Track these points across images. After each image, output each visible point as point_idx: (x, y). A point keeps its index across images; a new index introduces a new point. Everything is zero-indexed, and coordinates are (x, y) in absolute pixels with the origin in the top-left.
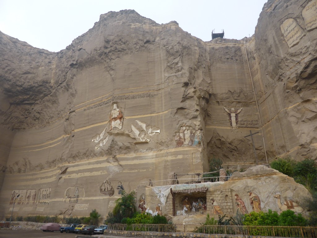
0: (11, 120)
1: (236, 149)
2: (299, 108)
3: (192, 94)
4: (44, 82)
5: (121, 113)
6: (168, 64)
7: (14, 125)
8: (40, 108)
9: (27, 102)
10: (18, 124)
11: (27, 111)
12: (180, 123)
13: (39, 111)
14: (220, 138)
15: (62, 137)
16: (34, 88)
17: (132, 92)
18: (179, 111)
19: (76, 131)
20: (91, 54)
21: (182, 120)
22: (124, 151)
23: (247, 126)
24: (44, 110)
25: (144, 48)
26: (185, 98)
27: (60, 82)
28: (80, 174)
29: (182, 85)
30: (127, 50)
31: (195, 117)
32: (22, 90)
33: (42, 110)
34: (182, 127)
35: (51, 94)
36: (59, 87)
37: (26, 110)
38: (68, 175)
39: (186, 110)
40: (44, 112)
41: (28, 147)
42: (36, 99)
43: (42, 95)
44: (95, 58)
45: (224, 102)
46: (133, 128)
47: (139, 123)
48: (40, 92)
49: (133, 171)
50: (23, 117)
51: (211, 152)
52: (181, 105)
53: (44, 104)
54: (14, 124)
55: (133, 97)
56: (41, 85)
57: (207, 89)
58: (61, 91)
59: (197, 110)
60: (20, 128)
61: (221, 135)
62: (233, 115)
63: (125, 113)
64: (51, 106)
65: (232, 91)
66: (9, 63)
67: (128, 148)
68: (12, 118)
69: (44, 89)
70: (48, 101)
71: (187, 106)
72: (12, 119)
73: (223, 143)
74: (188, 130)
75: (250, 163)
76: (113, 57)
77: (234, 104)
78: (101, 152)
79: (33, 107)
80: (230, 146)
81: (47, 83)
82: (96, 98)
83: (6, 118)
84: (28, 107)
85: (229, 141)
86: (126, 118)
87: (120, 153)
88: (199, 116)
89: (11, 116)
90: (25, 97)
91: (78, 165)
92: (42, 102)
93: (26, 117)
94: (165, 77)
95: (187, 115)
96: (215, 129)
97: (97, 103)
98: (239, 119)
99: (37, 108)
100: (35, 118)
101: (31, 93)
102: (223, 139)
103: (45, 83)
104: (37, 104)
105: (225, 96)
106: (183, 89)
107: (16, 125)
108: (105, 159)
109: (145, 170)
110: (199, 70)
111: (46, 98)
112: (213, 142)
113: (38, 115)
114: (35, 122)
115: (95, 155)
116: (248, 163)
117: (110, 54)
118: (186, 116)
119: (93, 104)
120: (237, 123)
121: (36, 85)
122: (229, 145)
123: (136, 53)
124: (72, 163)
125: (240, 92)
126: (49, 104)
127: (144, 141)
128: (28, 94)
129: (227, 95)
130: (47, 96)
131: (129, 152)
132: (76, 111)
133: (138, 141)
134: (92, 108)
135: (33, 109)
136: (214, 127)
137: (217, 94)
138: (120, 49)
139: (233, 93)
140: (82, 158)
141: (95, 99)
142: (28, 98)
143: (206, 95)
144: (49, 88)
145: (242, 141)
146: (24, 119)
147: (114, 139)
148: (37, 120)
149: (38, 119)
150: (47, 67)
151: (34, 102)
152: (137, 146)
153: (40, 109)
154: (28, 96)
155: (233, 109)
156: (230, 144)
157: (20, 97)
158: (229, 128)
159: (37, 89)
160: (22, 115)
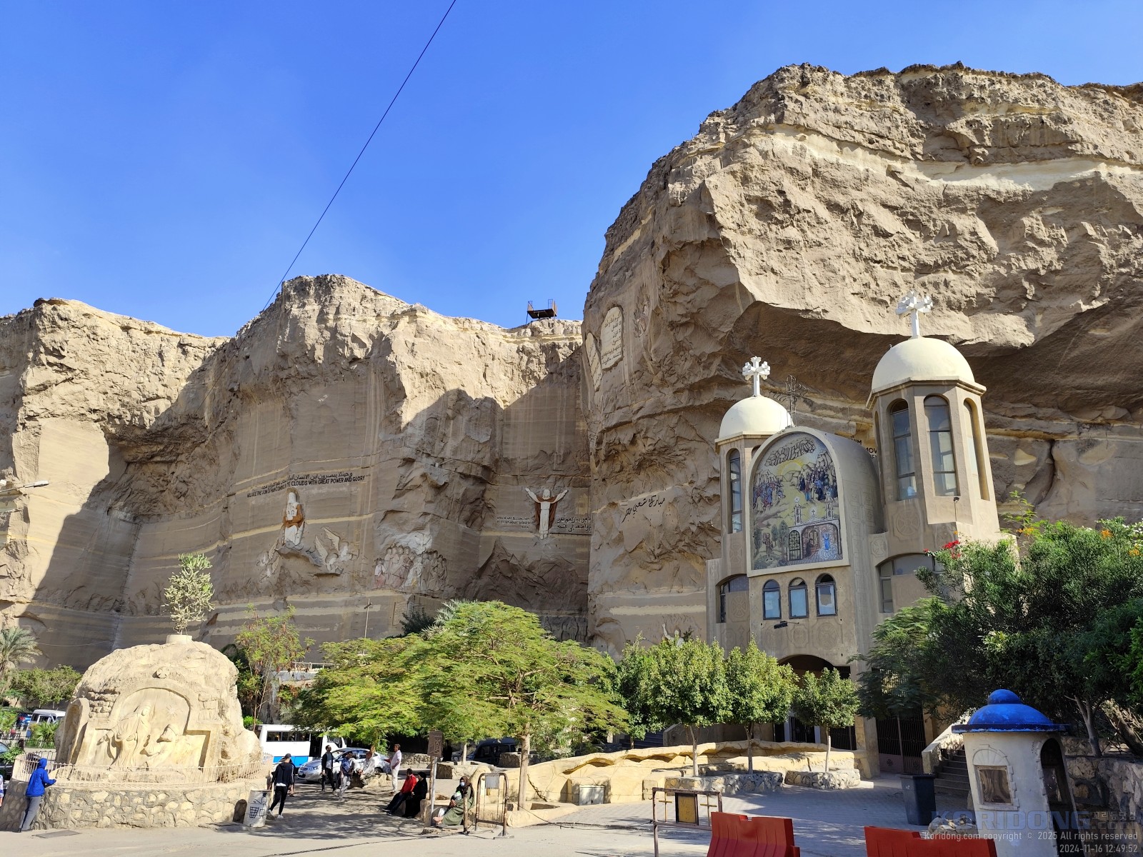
0: (130, 498)
1: (542, 582)
2: (605, 515)
3: (418, 481)
4: (189, 417)
5: (300, 508)
6: (387, 414)
7: (138, 508)
8: (189, 471)
9: (158, 459)
10: (147, 506)
11: (162, 478)
12: (387, 541)
13: (186, 480)
14: (508, 559)
15: (214, 547)
16: (171, 430)
17: (322, 468)
18: (389, 515)
19: (235, 537)
20: (260, 374)
21: (393, 535)
22: (301, 589)
23: (572, 532)
24: (196, 476)
25: (349, 373)
26: (402, 491)
27: (220, 420)
28: (234, 628)
29: (399, 462)
30: (319, 377)
31: (419, 529)
32: (146, 435)
33: (190, 477)
34: (390, 548)
35: (206, 443)
36: (219, 429)
37: (160, 476)
38: (218, 629)
39: (402, 514)
40: (195, 481)
41: (164, 558)
42: (179, 451)
43: (189, 445)
44: (267, 386)
45: (528, 477)
46: (318, 543)
47: (330, 536)
48: (185, 439)
49: (311, 630)
50: (155, 490)
51: (492, 587)
52: (394, 505)
53: (194, 462)
54: (137, 505)
55: (323, 481)
56: (183, 424)
57: (473, 459)
58: (222, 439)
59: (425, 514)
60: (150, 513)
61: (511, 550)
62: (545, 506)
63: (307, 512)
64: (208, 468)
65: (549, 452)
66: (117, 378)
67: (306, 583)
68: (132, 493)
69: (191, 431)
70: (204, 456)
71: (406, 506)
72: (132, 496)
73: (514, 569)
74: (400, 555)
75: (569, 612)
76: (295, 389)
77: (551, 480)
78: (267, 587)
79: (172, 468)
80: (530, 575)
81: (197, 419)
82: (267, 472)
83: (120, 495)
84: (163, 468)
85: (527, 564)
86: (309, 522)
87: (293, 592)
88: (428, 526)
89: (130, 490)
90: (156, 448)
91: (232, 610)
92: (190, 459)
93: (162, 489)
94: (379, 440)
95: (404, 523)
96: (500, 537)
97: (268, 484)
98: (558, 516)
99: (181, 470)
100: (177, 494)
101: (166, 440)
102: (513, 561)
103: (192, 420)
104: (181, 461)
105: (531, 462)
106: (402, 470)
107: (142, 507)
108: (271, 602)
109: (328, 629)
110: (460, 417)
111: (198, 450)
112: (493, 566)
113: (183, 488)
114: (178, 502)
115: (258, 593)
116: (564, 612)
117: (289, 382)
118: (401, 526)
119: (262, 485)
120: (550, 526)
121: (174, 424)
122: (525, 574)
123: (333, 383)
124: (226, 604)
125: (567, 454)
126: (204, 464)
127: (333, 571)
128: (160, 444)
129: (536, 461)
130: (198, 445)
131: (309, 591)
132: (237, 493)
133: (322, 570)
134: (259, 493)
135: (173, 473)
136: (498, 534)
137: (516, 459)
138: (306, 375)
139: (551, 455)
140: (239, 597)
141: (266, 475)
142: (161, 451)
143: (474, 470)
144: (201, 429)
145: (554, 565)
146: (158, 494)
147: (284, 564)
148: (182, 499)
149: (184, 495)
150: (196, 382)
151: (174, 458)
152: (321, 579)
153: (188, 475)
154: (161, 447)
155: (546, 493)
156: (529, 570)
157: (144, 449)
158: (531, 536)
159: (177, 433)
160: (154, 486)
